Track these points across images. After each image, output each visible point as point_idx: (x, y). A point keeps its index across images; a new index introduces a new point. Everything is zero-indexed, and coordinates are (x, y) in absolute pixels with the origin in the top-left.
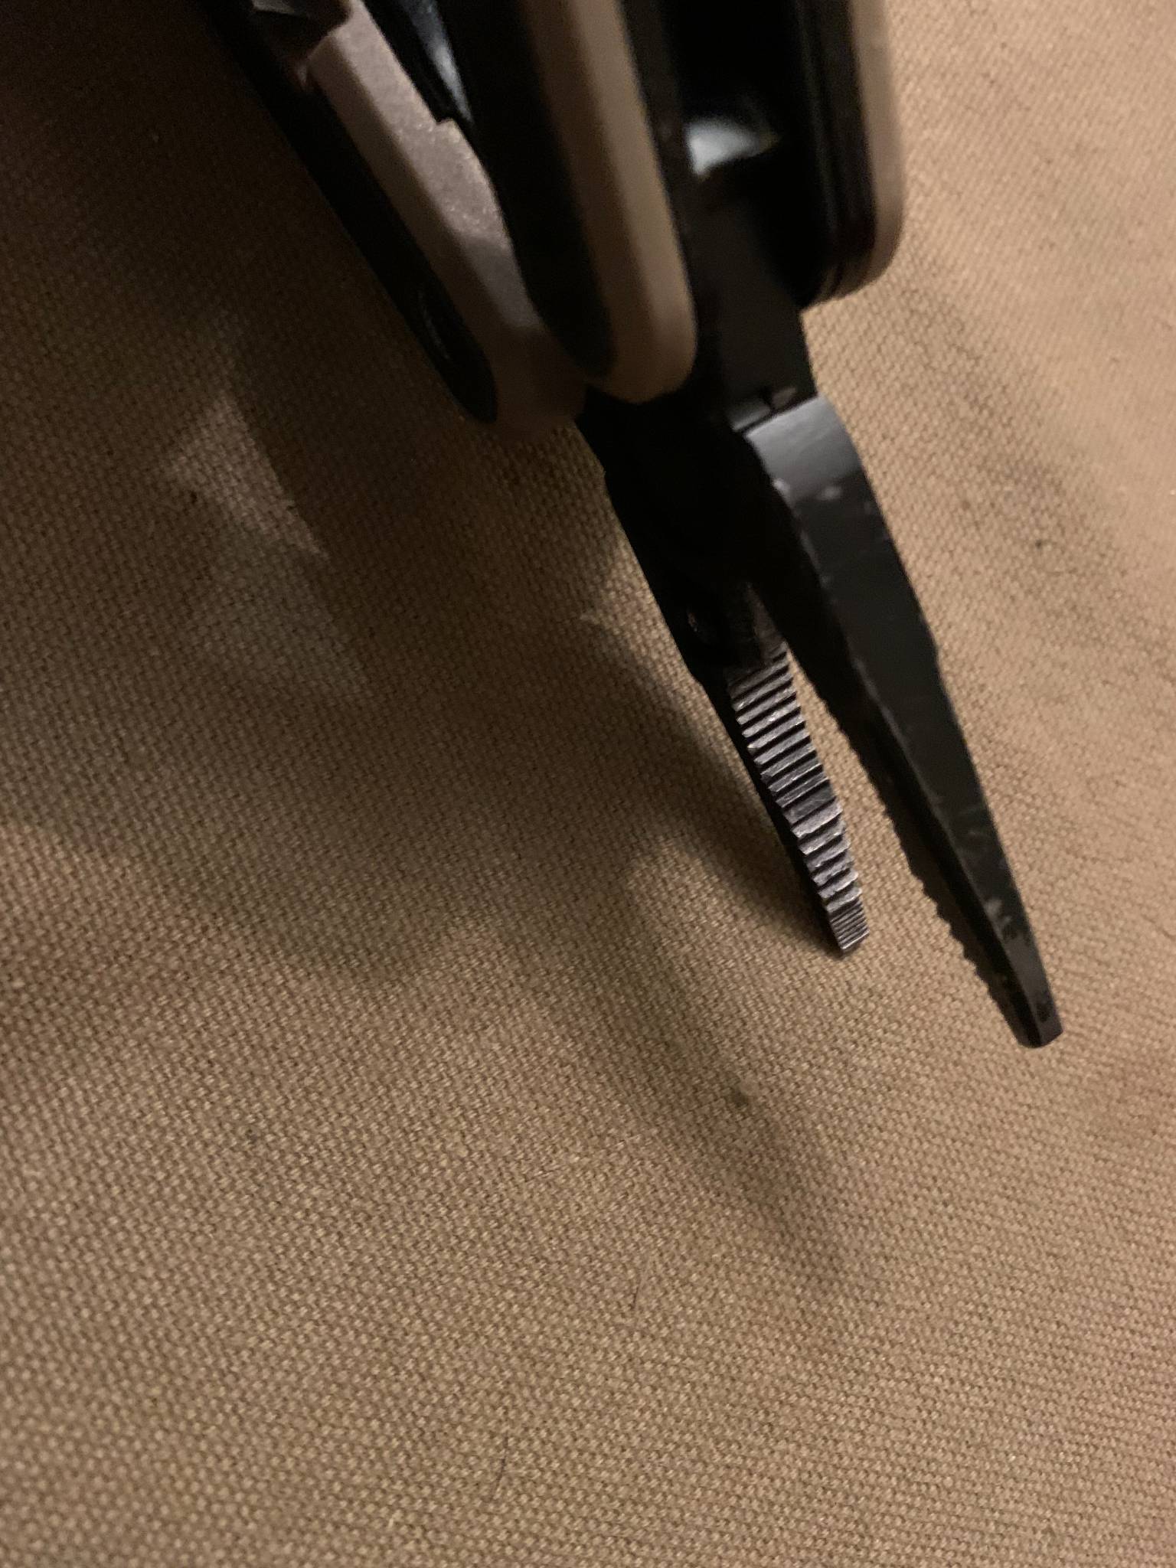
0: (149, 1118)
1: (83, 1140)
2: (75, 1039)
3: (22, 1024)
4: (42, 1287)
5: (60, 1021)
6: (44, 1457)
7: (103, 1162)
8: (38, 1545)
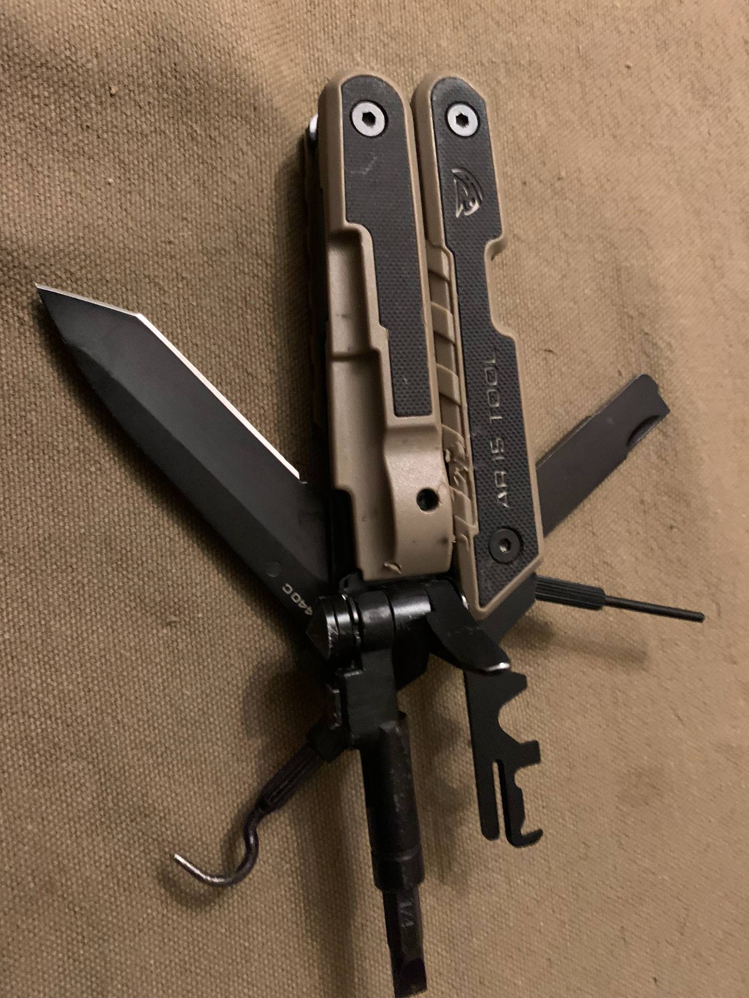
0: (235, 682)
1: (208, 685)
2: (215, 643)
3: (197, 632)
4: (180, 737)
5: (211, 635)
6: (165, 804)
7: (213, 695)
8: (155, 836)
